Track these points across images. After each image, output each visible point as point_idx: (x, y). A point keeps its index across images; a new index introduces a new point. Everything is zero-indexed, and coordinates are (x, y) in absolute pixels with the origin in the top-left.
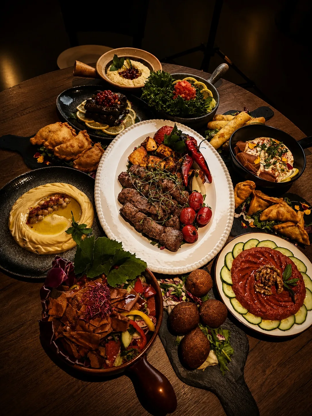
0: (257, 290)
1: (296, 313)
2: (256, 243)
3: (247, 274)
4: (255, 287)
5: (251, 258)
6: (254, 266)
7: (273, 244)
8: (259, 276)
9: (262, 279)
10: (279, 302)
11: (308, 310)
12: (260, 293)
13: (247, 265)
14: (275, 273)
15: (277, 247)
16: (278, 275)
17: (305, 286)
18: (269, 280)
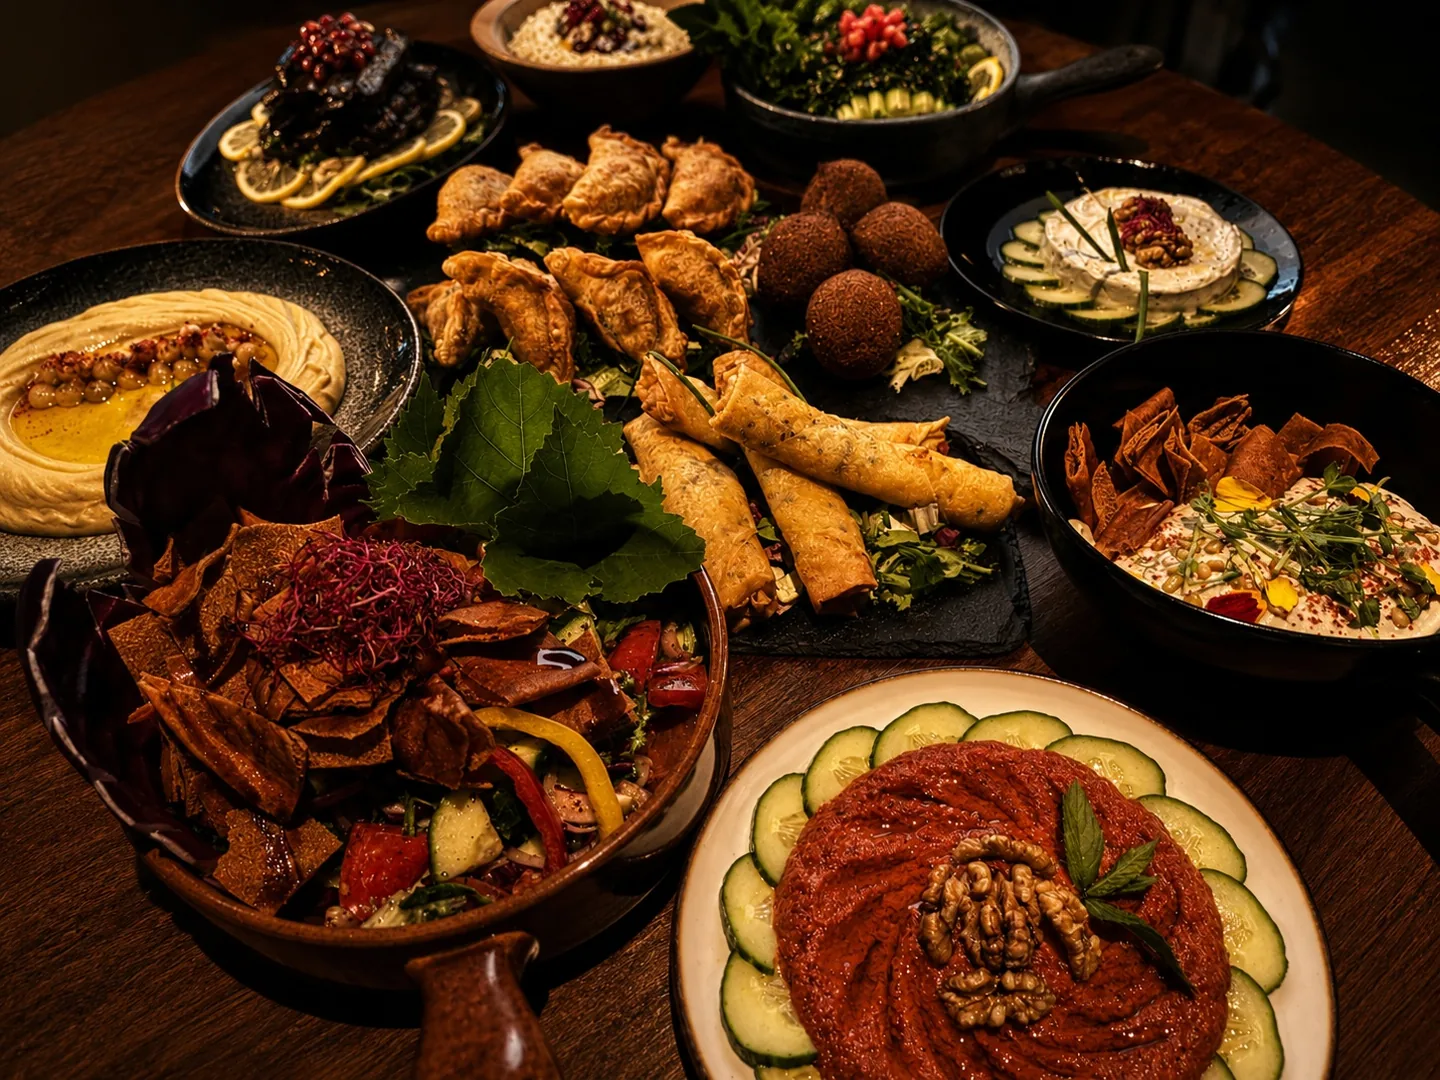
0: (969, 1018)
1: (1220, 1042)
2: (861, 747)
3: (877, 943)
4: (947, 1001)
5: (867, 844)
6: (895, 877)
7: (946, 713)
8: (948, 932)
9: (963, 940)
10: (1106, 1024)
11: (1271, 991)
12: (987, 1027)
13: (857, 896)
14: (1022, 872)
15: (976, 723)
16: (1041, 873)
17: (1195, 863)
18: (1006, 927)
